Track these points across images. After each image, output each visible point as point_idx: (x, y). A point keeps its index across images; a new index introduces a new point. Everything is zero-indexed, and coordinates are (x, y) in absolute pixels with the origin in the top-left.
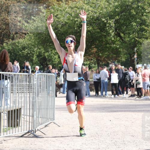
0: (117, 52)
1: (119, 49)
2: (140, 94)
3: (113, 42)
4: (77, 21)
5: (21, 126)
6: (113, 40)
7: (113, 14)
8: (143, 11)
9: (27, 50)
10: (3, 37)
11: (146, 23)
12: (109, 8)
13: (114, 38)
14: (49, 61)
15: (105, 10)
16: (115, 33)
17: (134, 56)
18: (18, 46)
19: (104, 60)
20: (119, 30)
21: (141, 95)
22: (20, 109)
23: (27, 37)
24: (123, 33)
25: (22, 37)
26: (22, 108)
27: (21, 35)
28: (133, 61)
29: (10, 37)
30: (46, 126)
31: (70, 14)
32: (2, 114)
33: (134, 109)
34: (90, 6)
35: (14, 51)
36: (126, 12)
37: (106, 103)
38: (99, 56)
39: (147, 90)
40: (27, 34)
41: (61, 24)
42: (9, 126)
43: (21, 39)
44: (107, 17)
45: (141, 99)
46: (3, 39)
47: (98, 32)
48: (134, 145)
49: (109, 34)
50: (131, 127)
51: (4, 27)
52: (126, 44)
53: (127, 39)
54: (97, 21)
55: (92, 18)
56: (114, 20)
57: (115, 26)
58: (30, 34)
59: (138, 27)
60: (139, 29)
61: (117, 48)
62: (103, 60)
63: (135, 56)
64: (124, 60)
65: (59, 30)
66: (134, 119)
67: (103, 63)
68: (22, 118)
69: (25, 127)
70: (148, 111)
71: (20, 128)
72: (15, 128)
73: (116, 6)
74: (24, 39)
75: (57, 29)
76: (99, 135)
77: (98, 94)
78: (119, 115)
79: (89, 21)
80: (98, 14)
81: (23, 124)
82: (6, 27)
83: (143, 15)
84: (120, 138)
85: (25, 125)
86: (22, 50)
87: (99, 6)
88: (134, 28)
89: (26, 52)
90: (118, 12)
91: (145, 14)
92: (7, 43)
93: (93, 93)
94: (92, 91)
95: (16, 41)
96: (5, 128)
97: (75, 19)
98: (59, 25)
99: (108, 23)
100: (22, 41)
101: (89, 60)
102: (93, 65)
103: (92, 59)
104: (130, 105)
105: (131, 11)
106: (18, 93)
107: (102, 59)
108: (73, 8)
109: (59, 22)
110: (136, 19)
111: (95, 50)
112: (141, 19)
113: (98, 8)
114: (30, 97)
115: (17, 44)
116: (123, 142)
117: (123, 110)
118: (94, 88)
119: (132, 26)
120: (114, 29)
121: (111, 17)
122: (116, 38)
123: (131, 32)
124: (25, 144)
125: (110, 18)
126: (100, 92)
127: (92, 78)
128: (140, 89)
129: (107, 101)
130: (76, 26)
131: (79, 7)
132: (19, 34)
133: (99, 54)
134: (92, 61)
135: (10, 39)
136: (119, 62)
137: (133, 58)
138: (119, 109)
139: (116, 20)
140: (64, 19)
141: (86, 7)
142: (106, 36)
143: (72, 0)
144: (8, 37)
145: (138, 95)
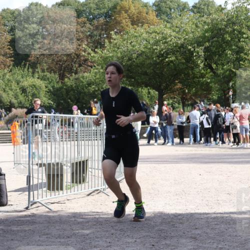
0: (207, 89)
1: (210, 84)
2: (237, 140)
3: (203, 76)
4: (157, 49)
5: (88, 182)
6: (202, 73)
7: (201, 40)
8: (240, 36)
9: (94, 86)
10: (64, 71)
11: (244, 50)
12: (197, 33)
13: (204, 70)
15: (191, 35)
16: (204, 64)
17: (229, 92)
18: (82, 82)
19: (191, 98)
20: (210, 59)
21: (239, 142)
22: (87, 160)
23: (93, 70)
24: (215, 64)
25: (87, 70)
26: (89, 159)
27: (86, 68)
28: (228, 99)
29: (73, 71)
31: (147, 41)
32: (65, 167)
33: (230, 160)
34: (173, 30)
35: (78, 88)
36: (217, 38)
37: (194, 152)
39: (246, 135)
40: (93, 68)
41: (135, 53)
42: (73, 182)
43: (86, 73)
44: (194, 43)
45: (239, 146)
46: (63, 73)
47: (183, 63)
48: (230, 205)
49: (197, 66)
50: (226, 182)
51: (65, 58)
52: (219, 78)
53: (220, 71)
54: (182, 49)
55: (175, 45)
56: (203, 48)
57: (204, 55)
58: (97, 67)
59: (233, 55)
60: (235, 59)
61: (208, 82)
62: (189, 99)
63: (231, 93)
64: (215, 97)
65: (134, 61)
66: (230, 172)
67: (190, 103)
68: (90, 172)
69: (93, 183)
70: (248, 162)
71: (87, 184)
72: (80, 185)
73: (206, 30)
74: (90, 72)
75: (130, 60)
76: (185, 193)
77: (183, 142)
78: (211, 167)
79: (172, 49)
80: (183, 40)
81: (90, 180)
82: (67, 58)
83: (239, 41)
84: (213, 196)
85: (93, 180)
86: (88, 87)
87: (184, 30)
88: (229, 58)
89: (93, 90)
90: (208, 37)
91: (242, 40)
92: (69, 79)
93: (177, 140)
94: (175, 138)
95: (81, 75)
96: (68, 184)
97: (154, 47)
98: (134, 55)
99: (196, 52)
100: (88, 76)
101: (171, 98)
102: (177, 105)
103: (176, 97)
104: (225, 155)
105: (225, 36)
106: (83, 140)
107: (188, 97)
108: (151, 33)
109: (134, 50)
110: (231, 46)
111: (179, 86)
112: (237, 46)
113: (183, 33)
114: (98, 146)
115: (82, 79)
116: (217, 202)
117: (216, 160)
118: (177, 134)
119: (227, 55)
120: (202, 59)
121: (199, 44)
122: (207, 70)
123: (225, 62)
124: (94, 205)
125: (197, 46)
127: (175, 121)
129: (196, 150)
130: (154, 56)
131: (158, 32)
132: (84, 67)
133: (185, 91)
134: (176, 100)
135: (72, 72)
136: (209, 100)
137: (228, 96)
138: (211, 160)
139: (205, 48)
140: (140, 47)
141: (168, 31)
142: (192, 69)
143: (150, 23)
144: (71, 71)
145: (234, 142)
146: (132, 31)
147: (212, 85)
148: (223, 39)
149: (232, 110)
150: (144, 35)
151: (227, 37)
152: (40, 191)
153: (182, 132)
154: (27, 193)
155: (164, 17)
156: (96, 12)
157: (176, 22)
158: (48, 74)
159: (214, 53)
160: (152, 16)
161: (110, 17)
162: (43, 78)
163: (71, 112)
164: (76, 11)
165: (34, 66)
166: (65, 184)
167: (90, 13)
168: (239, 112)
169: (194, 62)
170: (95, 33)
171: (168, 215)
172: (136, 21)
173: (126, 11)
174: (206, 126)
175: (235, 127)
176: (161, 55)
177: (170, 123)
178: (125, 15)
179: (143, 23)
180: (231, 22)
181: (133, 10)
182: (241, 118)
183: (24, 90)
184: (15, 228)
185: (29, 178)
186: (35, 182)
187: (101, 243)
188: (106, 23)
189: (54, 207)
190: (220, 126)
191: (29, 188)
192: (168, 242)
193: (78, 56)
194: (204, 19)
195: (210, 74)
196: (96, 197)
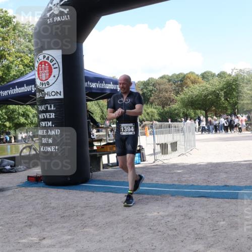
0: (226, 109)
4: (203, 93)
6: (224, 103)
7: (222, 88)
9: (177, 111)
11: (241, 92)
12: (220, 86)
13: (224, 101)
14: (189, 115)
15: (218, 87)
16: (224, 99)
18: (172, 109)
19: (219, 114)
20: (226, 97)
22: (176, 142)
23: (177, 104)
24: (229, 98)
27: (173, 103)
28: (235, 113)
30: (191, 150)
31: (199, 90)
32: (168, 145)
34: (210, 85)
35: (170, 112)
38: (216, 111)
42: (172, 151)
43: (173, 105)
44: (219, 90)
45: (241, 133)
46: (164, 106)
47: (215, 99)
49: (221, 99)
52: (231, 104)
53: (231, 101)
54: (214, 93)
55: (211, 91)
57: (224, 95)
58: (178, 102)
61: (226, 106)
64: (229, 113)
65: (194, 99)
68: (178, 147)
71: (178, 151)
72: (175, 152)
73: (224, 84)
75: (192, 98)
79: (210, 93)
80: (214, 89)
81: (179, 149)
82: (165, 99)
86: (174, 111)
87: (215, 85)
90: (225, 87)
92: (166, 108)
93: (214, 132)
95: (171, 106)
98: (194, 96)
99: (220, 94)
100: (175, 106)
103: (212, 113)
108: (201, 87)
110: (236, 90)
111: (214, 108)
119: (234, 94)
121: (222, 90)
123: (233, 97)
124: (182, 160)
126: (218, 132)
128: (241, 128)
130: (202, 96)
136: (227, 114)
137: (235, 111)
139: (224, 92)
140: (196, 93)
141: (208, 86)
142: (219, 101)
143: (200, 83)
144: (167, 104)
145: (239, 131)
146: (192, 86)
147: (229, 107)
148: (232, 88)
149: (238, 118)
150: (198, 88)
151: (234, 87)
152: (159, 155)
153: (216, 129)
154: (153, 156)
155: (206, 80)
156: (177, 80)
157: (211, 82)
158: (158, 107)
159: (229, 94)
160: (200, 80)
161: (182, 81)
162: (156, 108)
163: (168, 122)
164: (168, 80)
165: (151, 103)
166: (169, 152)
167: (174, 80)
168: (241, 118)
169: (220, 98)
170: (177, 88)
171: (214, 163)
172: (194, 82)
173: (189, 78)
174: (226, 125)
175: (240, 125)
176: (205, 96)
177: (211, 124)
178: (189, 80)
179: (197, 83)
180: (235, 80)
181: (192, 78)
182: (242, 121)
183: (148, 114)
184: (149, 170)
185: (154, 150)
186: (157, 151)
187: (187, 176)
188: (181, 84)
189: (165, 161)
190: (233, 125)
191: (154, 154)
192: (215, 174)
193: (170, 98)
194: (223, 80)
195: (227, 103)
196: (182, 157)
